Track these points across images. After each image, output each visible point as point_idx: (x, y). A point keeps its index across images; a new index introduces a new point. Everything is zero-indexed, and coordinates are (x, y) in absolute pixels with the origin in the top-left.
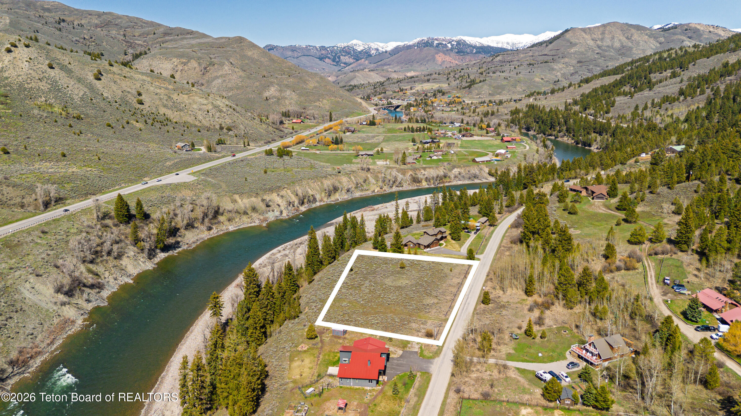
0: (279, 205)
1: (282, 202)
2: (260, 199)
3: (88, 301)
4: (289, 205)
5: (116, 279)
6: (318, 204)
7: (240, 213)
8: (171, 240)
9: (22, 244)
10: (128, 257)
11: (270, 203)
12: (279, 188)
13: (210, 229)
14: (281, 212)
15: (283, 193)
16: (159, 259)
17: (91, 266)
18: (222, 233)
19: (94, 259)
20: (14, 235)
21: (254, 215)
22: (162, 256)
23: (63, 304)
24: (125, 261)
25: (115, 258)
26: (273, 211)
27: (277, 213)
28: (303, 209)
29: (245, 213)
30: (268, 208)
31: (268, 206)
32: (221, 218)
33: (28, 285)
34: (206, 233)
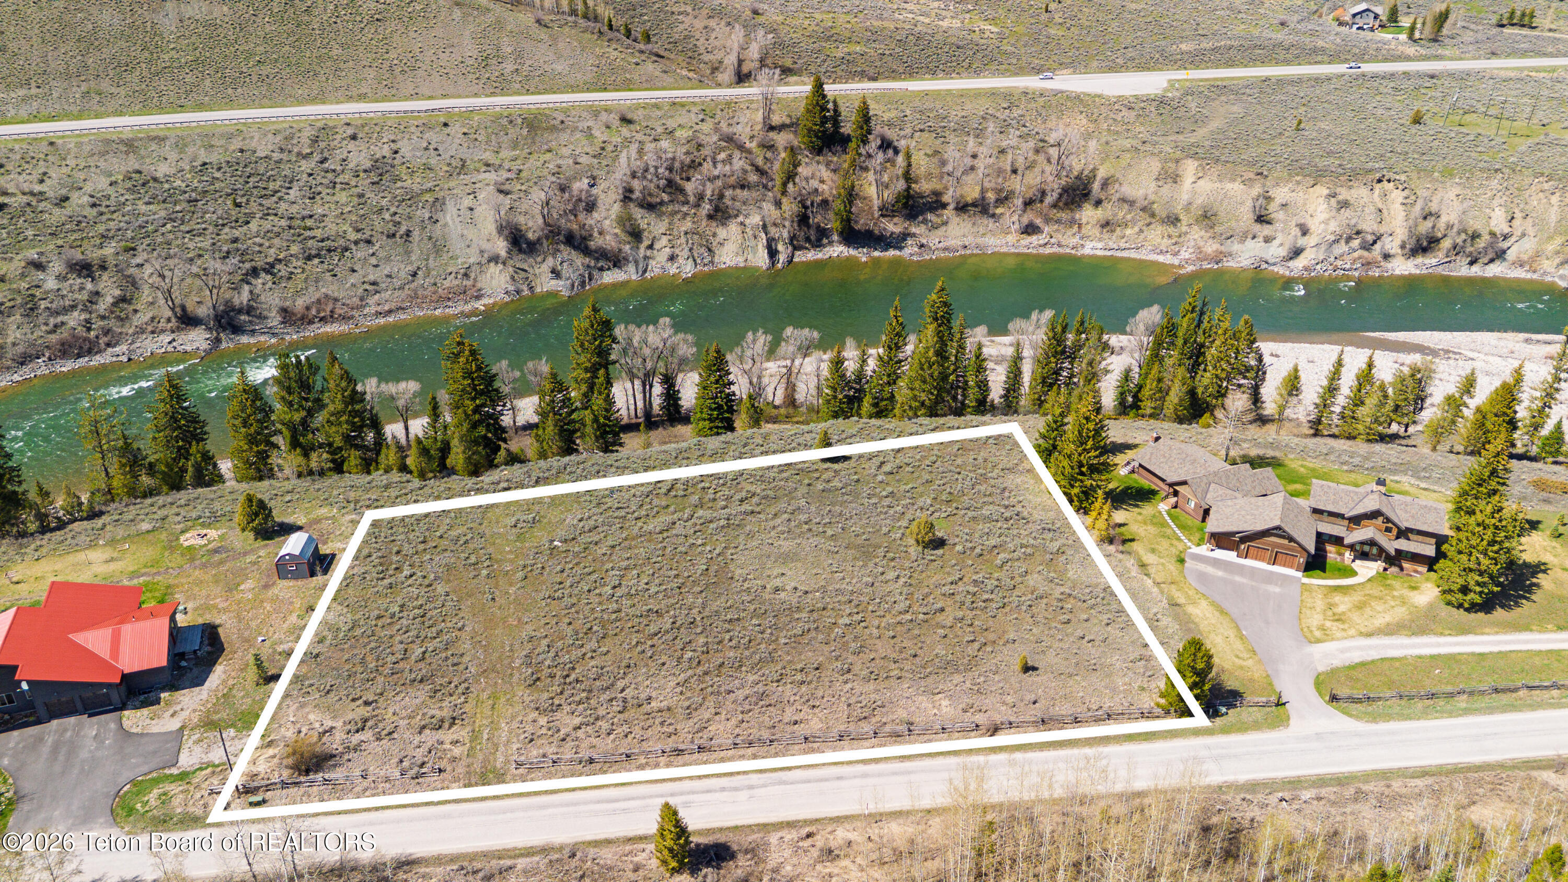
0: (1305, 232)
1: (1326, 222)
2: (1257, 190)
3: (556, 274)
4: (1349, 239)
5: (672, 258)
6: (1495, 270)
7: (1153, 215)
8: (893, 226)
9: (563, 130)
10: (742, 224)
11: (1280, 216)
12: (1353, 176)
13: (1030, 229)
14: (1297, 252)
15: (1359, 193)
16: (820, 256)
17: (638, 213)
18: (1055, 249)
19: (662, 203)
20: (565, 111)
21: (1197, 234)
22: (837, 250)
23: (495, 259)
24: (730, 233)
25: (710, 217)
26: (1267, 240)
27: (1276, 251)
28: (1402, 267)
29: (1173, 220)
30: (1257, 227)
31: (1261, 219)
32: (1088, 214)
33: (468, 201)
34: (1011, 238)
